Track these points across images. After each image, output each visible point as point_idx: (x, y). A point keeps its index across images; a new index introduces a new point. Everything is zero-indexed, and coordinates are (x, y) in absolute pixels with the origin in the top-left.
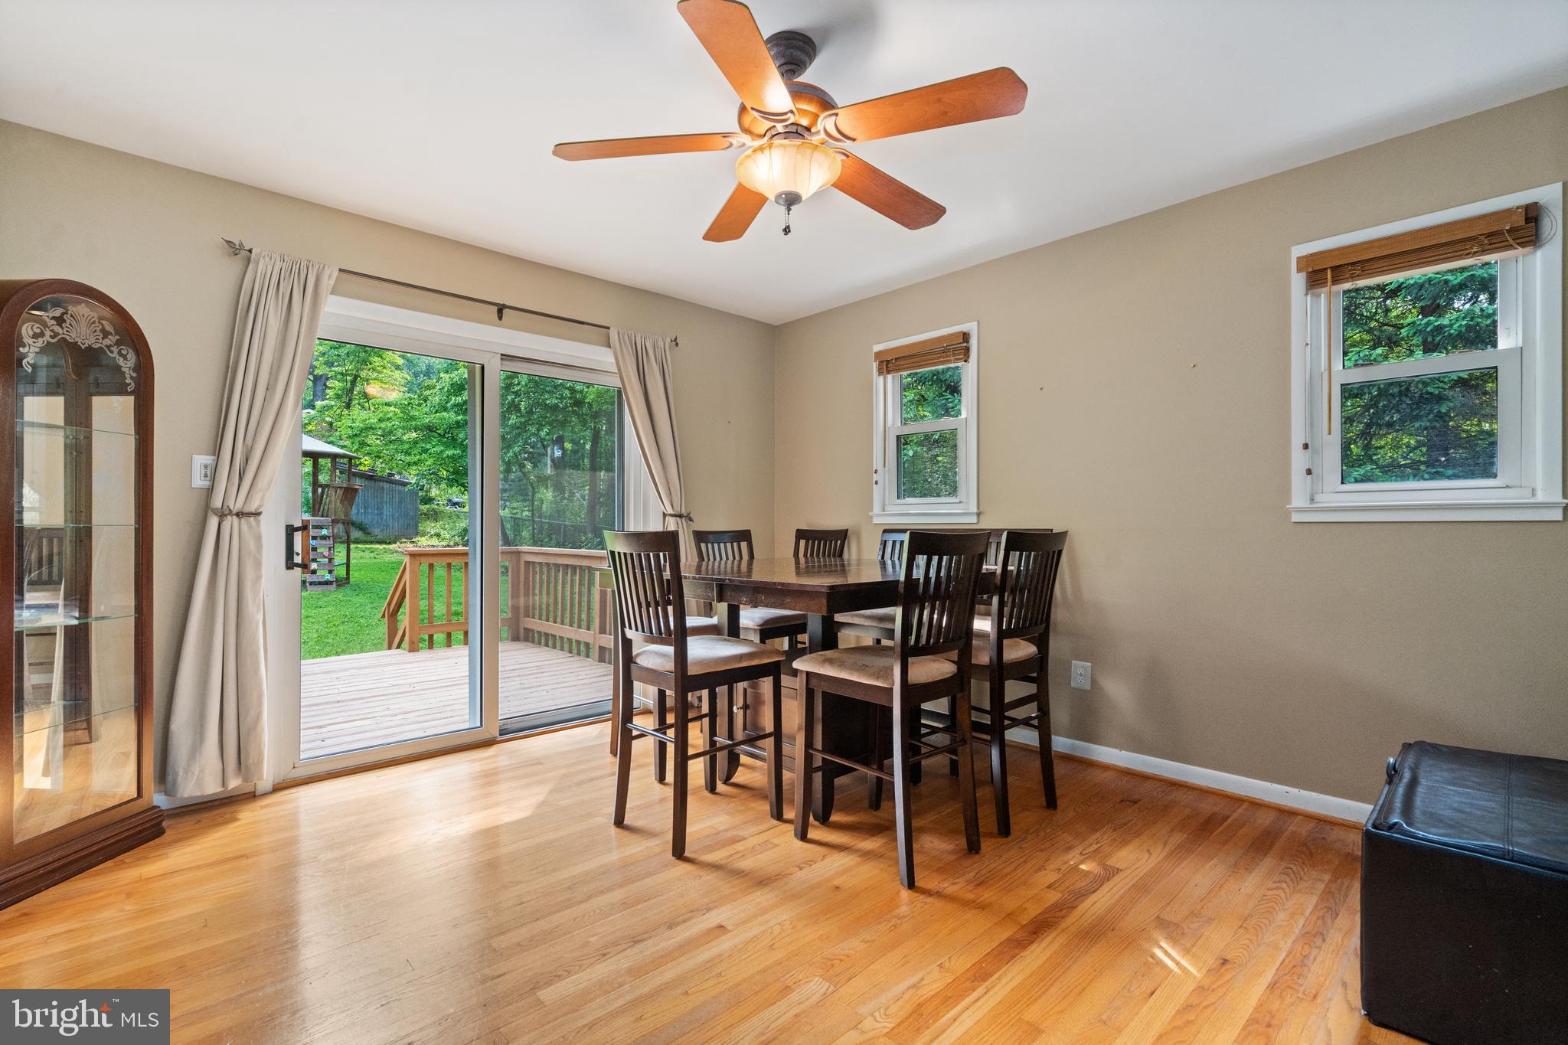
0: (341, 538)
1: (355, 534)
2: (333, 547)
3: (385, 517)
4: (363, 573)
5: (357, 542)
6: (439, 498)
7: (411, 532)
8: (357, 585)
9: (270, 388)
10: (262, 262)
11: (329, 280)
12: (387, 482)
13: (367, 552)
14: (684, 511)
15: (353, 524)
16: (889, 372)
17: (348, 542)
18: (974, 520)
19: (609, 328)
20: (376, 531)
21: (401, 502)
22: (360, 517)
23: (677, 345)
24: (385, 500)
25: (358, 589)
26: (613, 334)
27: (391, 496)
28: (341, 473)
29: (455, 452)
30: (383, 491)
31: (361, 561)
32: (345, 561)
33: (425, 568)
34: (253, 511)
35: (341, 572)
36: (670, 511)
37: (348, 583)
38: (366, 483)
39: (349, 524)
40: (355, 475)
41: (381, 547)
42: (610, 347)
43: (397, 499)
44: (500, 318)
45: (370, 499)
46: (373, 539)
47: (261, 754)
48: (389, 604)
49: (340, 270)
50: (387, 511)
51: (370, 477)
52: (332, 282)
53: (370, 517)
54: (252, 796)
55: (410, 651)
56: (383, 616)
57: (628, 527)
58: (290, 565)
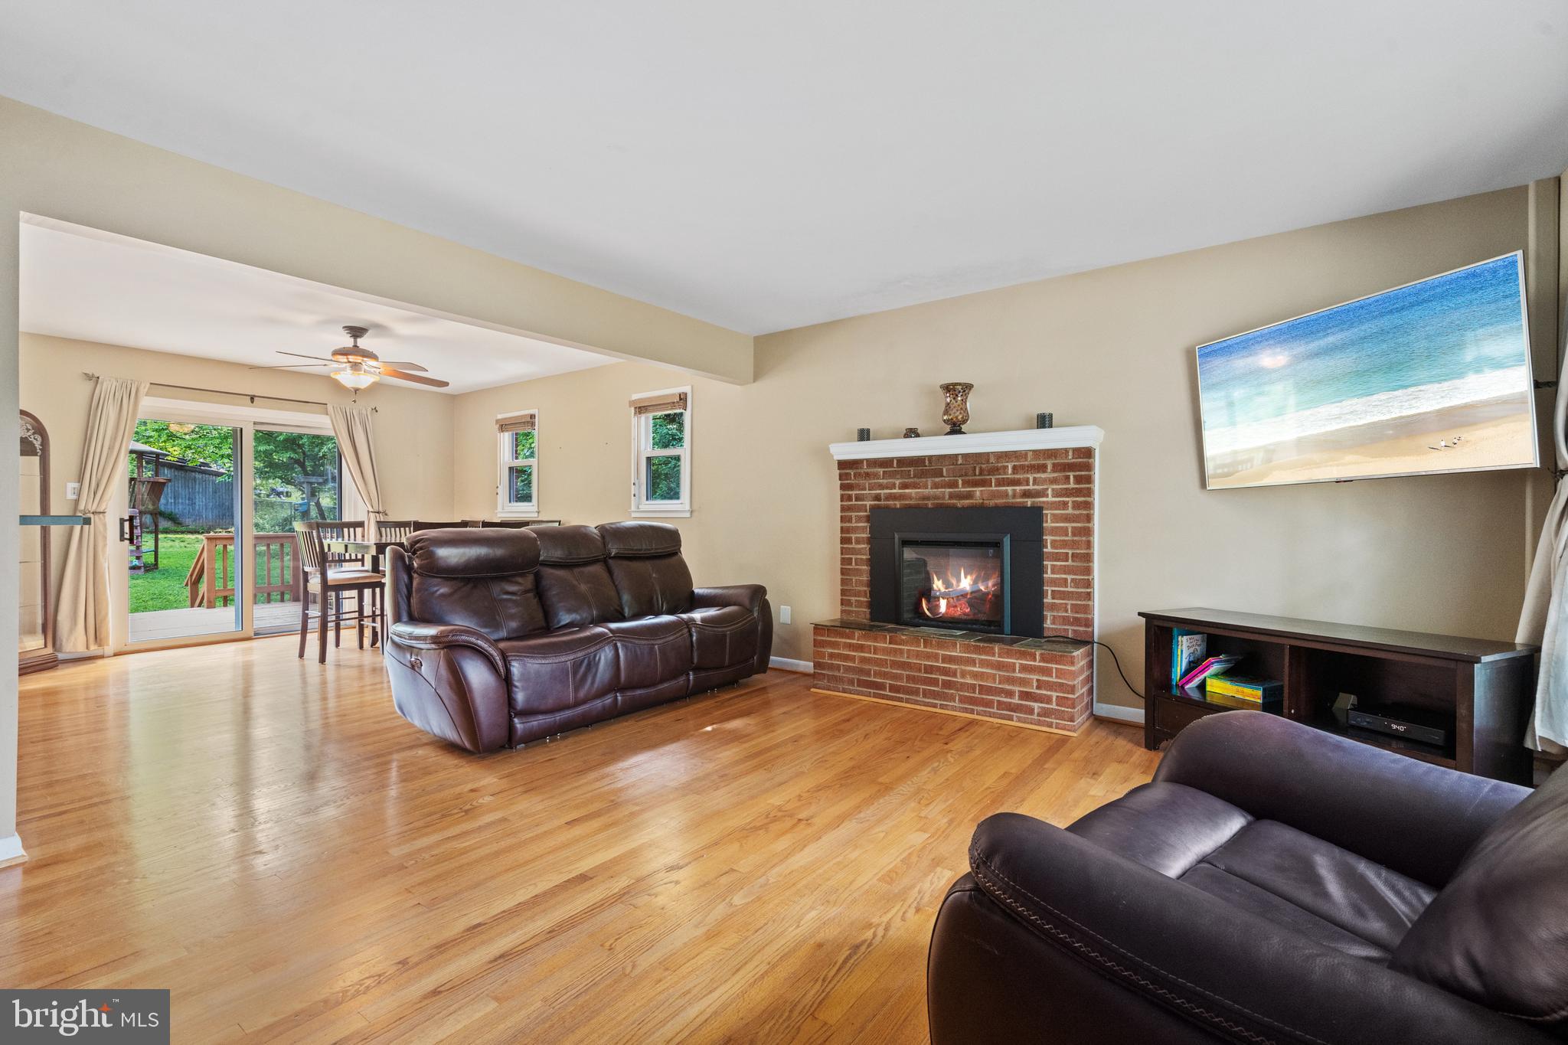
0: (148, 528)
1: (164, 524)
2: (141, 536)
3: (197, 507)
4: (171, 560)
5: (166, 531)
6: (261, 488)
7: (227, 522)
8: (167, 570)
9: (111, 448)
10: (105, 383)
11: (144, 388)
12: (199, 473)
13: (177, 541)
14: (381, 510)
15: (162, 514)
16: (503, 431)
17: (156, 532)
18: (536, 515)
19: (326, 404)
20: (188, 521)
21: (216, 493)
22: (169, 507)
23: (377, 411)
24: (197, 490)
25: (167, 573)
26: (330, 407)
27: (204, 486)
28: (147, 463)
29: (268, 448)
30: (195, 482)
31: (171, 550)
32: (153, 549)
33: (220, 547)
34: (102, 511)
35: (149, 558)
36: (371, 509)
37: (157, 568)
38: (176, 473)
39: (157, 514)
40: (165, 465)
41: (193, 537)
42: (327, 414)
43: (211, 490)
44: (252, 402)
45: (180, 489)
46: (183, 529)
47: (108, 633)
48: (191, 575)
49: (151, 384)
50: (200, 501)
51: (181, 467)
52: (146, 389)
53: (180, 507)
54: (102, 657)
55: (208, 608)
56: (187, 585)
57: (345, 518)
58: (122, 539)
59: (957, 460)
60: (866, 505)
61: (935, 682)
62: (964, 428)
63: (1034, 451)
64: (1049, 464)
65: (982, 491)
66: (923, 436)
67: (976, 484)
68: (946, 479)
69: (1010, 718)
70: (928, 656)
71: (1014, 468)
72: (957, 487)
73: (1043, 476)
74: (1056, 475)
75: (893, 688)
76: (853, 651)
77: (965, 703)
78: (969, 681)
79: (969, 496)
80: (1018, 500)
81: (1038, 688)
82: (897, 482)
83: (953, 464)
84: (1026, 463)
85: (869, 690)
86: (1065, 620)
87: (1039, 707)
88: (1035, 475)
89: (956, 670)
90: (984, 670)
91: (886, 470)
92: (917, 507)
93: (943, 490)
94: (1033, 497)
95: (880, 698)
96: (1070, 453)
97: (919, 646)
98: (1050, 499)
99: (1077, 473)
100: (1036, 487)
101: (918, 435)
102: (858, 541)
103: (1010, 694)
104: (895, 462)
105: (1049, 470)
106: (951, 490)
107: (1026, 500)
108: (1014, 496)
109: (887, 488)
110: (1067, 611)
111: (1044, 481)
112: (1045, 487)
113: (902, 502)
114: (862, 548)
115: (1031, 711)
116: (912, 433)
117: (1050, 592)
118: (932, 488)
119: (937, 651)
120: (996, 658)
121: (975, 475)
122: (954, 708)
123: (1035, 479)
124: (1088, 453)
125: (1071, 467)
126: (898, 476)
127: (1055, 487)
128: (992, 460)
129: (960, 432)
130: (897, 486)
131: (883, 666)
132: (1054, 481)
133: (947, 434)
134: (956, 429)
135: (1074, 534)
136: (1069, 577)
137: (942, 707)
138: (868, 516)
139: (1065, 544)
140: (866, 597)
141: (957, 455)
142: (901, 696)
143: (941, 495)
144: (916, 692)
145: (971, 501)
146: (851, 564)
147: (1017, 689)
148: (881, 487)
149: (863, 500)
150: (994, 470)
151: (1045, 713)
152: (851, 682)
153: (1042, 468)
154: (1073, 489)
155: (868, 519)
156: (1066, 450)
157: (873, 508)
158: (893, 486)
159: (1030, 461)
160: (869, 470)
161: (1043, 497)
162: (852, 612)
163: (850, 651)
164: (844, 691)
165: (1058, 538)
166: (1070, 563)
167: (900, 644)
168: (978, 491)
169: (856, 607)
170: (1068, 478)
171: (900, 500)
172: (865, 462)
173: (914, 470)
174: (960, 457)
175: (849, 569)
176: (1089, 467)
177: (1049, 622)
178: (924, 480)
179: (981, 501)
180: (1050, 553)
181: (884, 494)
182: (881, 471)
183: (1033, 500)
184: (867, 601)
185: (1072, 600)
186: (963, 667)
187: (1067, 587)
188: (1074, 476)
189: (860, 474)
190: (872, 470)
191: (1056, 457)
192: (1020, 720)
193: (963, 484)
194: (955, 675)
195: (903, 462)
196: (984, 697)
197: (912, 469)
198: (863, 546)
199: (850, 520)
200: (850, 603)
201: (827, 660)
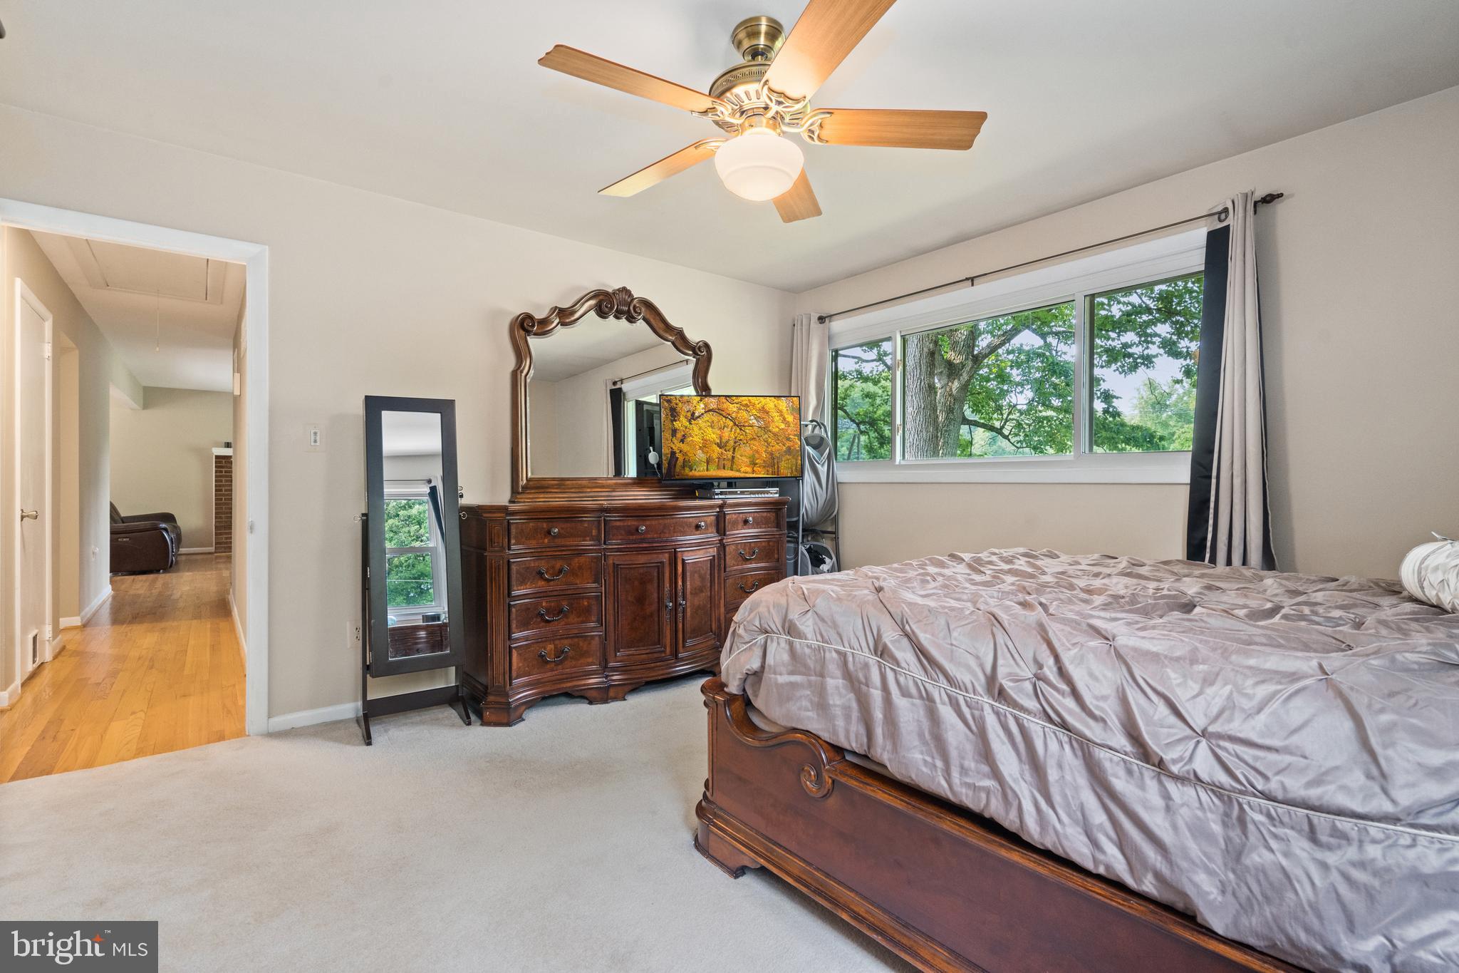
199: (221, 481)
200: (221, 518)
201: (224, 540)
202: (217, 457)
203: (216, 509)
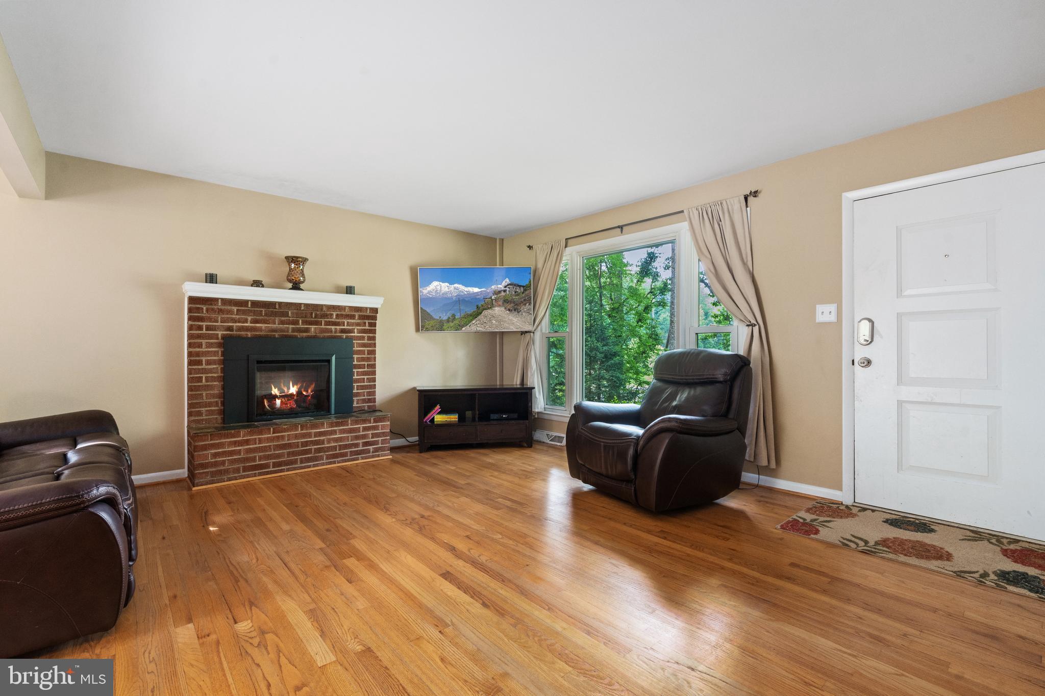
59: (300, 307)
60: (218, 334)
61: (309, 451)
62: (302, 286)
63: (349, 307)
64: (357, 314)
65: (315, 328)
66: (266, 287)
67: (311, 323)
68: (290, 319)
69: (357, 459)
70: (304, 436)
71: (337, 315)
72: (298, 324)
73: (352, 321)
74: (359, 321)
75: (275, 465)
76: (239, 446)
77: (330, 459)
78: (333, 444)
79: (307, 330)
80: (338, 334)
81: (372, 438)
82: (249, 318)
83: (298, 310)
84: (344, 313)
85: (255, 472)
86: (364, 401)
87: (373, 448)
88: (348, 321)
89: (324, 440)
90: (342, 436)
91: (240, 308)
92: (266, 337)
93: (288, 326)
94: (346, 333)
95: (264, 475)
96: (368, 310)
97: (297, 430)
98: (356, 334)
99: (370, 321)
100: (348, 327)
101: (263, 286)
102: (209, 363)
103: (357, 445)
104: (250, 303)
105: (356, 318)
106: (294, 326)
107: (343, 334)
108: (336, 332)
109: (239, 322)
110: (364, 396)
111: (352, 324)
112: (354, 327)
113: (253, 333)
114: (214, 368)
115: (368, 451)
116: (257, 284)
117: (355, 387)
118: (279, 324)
119: (310, 431)
120: (350, 427)
121: (312, 317)
122: (323, 464)
123: (348, 322)
124: (375, 310)
125: (368, 317)
126: (251, 314)
127: (358, 328)
128: (324, 309)
129: (299, 289)
130: (249, 320)
131: (267, 451)
132: (358, 324)
133: (290, 289)
134: (296, 286)
135: (368, 354)
136: (366, 377)
137: (314, 466)
138: (220, 343)
139: (363, 359)
140: (218, 406)
141: (301, 304)
142: (283, 468)
143: (286, 330)
144: (295, 462)
145: (309, 334)
146: (201, 381)
147: (361, 441)
148: (235, 321)
149: (215, 330)
150: (325, 316)
151: (376, 450)
152: (238, 470)
153: (353, 317)
154: (367, 329)
155: (219, 345)
156: (366, 308)
157: (224, 337)
158: (246, 321)
159: (347, 312)
160: (223, 307)
161: (352, 333)
162: (202, 420)
163: (235, 447)
164: (230, 479)
165: (360, 356)
166: (366, 369)
167: (282, 432)
168: (313, 327)
169: (206, 415)
170: (365, 323)
171: (251, 331)
172: (220, 301)
173: (265, 311)
174: (303, 306)
175: (199, 386)
176: (375, 318)
177: (355, 403)
178: (273, 318)
179: (315, 334)
180: (356, 364)
181: (237, 326)
182: (235, 309)
183: (347, 334)
184: (218, 410)
185: (367, 389)
186: (328, 437)
187: (364, 383)
188: (368, 323)
189: (213, 309)
190: (226, 307)
191: (361, 311)
192: (363, 458)
193: (302, 323)
194: (323, 443)
195: (255, 304)
196: (342, 451)
197: (263, 310)
198: (215, 366)
199: (200, 346)
200: (199, 414)
201: (210, 460)
202: (192, 300)
203: (190, 397)
